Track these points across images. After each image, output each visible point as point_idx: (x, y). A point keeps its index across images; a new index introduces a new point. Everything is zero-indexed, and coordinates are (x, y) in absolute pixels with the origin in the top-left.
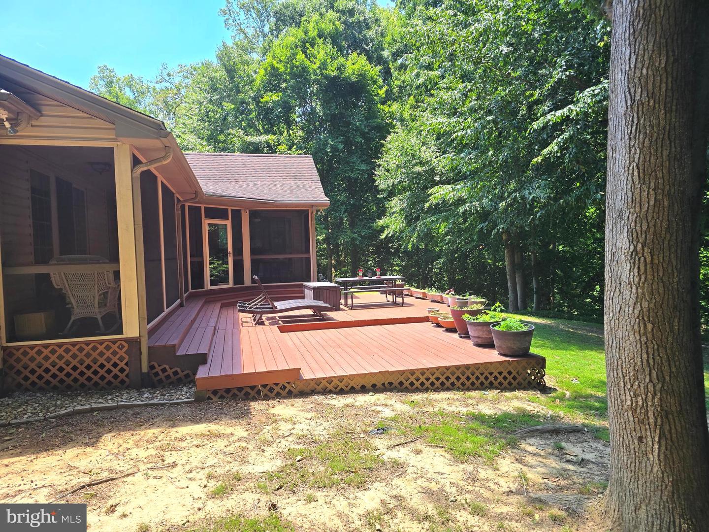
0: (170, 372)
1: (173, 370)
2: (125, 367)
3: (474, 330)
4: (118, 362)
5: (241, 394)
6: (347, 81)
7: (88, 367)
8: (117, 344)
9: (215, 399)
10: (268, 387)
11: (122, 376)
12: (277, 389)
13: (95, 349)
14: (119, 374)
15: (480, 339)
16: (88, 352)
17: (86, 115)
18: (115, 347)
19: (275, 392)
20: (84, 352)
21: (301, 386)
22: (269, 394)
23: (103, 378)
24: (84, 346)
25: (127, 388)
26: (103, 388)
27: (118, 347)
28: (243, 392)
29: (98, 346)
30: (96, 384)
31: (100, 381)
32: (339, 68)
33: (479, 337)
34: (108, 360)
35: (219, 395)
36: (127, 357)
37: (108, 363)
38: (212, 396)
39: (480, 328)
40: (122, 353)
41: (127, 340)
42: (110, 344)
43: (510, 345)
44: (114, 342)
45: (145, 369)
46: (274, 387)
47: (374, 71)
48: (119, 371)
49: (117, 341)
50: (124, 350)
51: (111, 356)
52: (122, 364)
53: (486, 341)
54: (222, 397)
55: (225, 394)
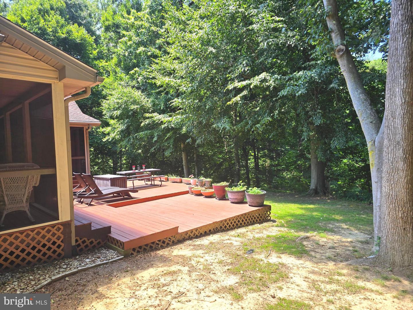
0: (88, 242)
1: (90, 241)
2: (61, 244)
3: (234, 196)
4: (56, 240)
5: (148, 248)
6: (73, 41)
7: (34, 248)
8: (55, 228)
9: (135, 254)
10: (162, 241)
11: (59, 251)
12: (167, 241)
13: (38, 233)
14: (57, 249)
15: (237, 200)
16: (33, 237)
17: (32, 58)
18: (54, 230)
19: (166, 243)
20: (30, 237)
21: (178, 237)
22: (163, 245)
23: (44, 254)
24: (30, 233)
25: (63, 259)
26: (45, 262)
27: (56, 230)
28: (149, 246)
29: (41, 231)
30: (40, 259)
31: (42, 257)
32: (67, 33)
33: (236, 199)
34: (49, 240)
35: (136, 251)
36: (62, 236)
37: (49, 242)
38: (133, 252)
39: (237, 194)
40: (59, 234)
41: (62, 224)
42: (50, 228)
43: (258, 201)
44: (53, 226)
45: (74, 243)
46: (165, 240)
47: (91, 39)
48: (57, 247)
49: (56, 226)
50: (60, 231)
51: (51, 237)
52: (59, 242)
53: (239, 200)
54: (138, 252)
55: (139, 250)
